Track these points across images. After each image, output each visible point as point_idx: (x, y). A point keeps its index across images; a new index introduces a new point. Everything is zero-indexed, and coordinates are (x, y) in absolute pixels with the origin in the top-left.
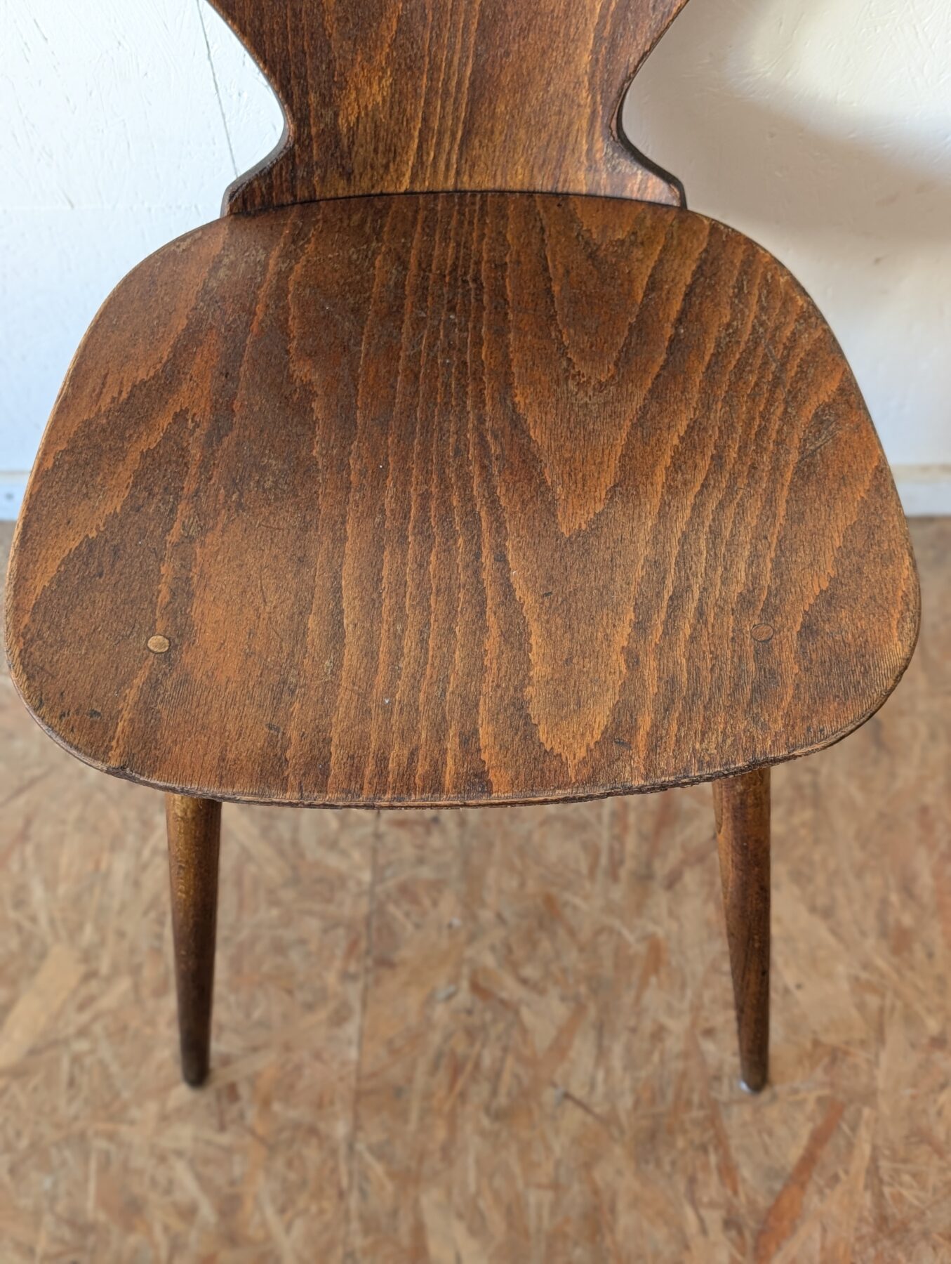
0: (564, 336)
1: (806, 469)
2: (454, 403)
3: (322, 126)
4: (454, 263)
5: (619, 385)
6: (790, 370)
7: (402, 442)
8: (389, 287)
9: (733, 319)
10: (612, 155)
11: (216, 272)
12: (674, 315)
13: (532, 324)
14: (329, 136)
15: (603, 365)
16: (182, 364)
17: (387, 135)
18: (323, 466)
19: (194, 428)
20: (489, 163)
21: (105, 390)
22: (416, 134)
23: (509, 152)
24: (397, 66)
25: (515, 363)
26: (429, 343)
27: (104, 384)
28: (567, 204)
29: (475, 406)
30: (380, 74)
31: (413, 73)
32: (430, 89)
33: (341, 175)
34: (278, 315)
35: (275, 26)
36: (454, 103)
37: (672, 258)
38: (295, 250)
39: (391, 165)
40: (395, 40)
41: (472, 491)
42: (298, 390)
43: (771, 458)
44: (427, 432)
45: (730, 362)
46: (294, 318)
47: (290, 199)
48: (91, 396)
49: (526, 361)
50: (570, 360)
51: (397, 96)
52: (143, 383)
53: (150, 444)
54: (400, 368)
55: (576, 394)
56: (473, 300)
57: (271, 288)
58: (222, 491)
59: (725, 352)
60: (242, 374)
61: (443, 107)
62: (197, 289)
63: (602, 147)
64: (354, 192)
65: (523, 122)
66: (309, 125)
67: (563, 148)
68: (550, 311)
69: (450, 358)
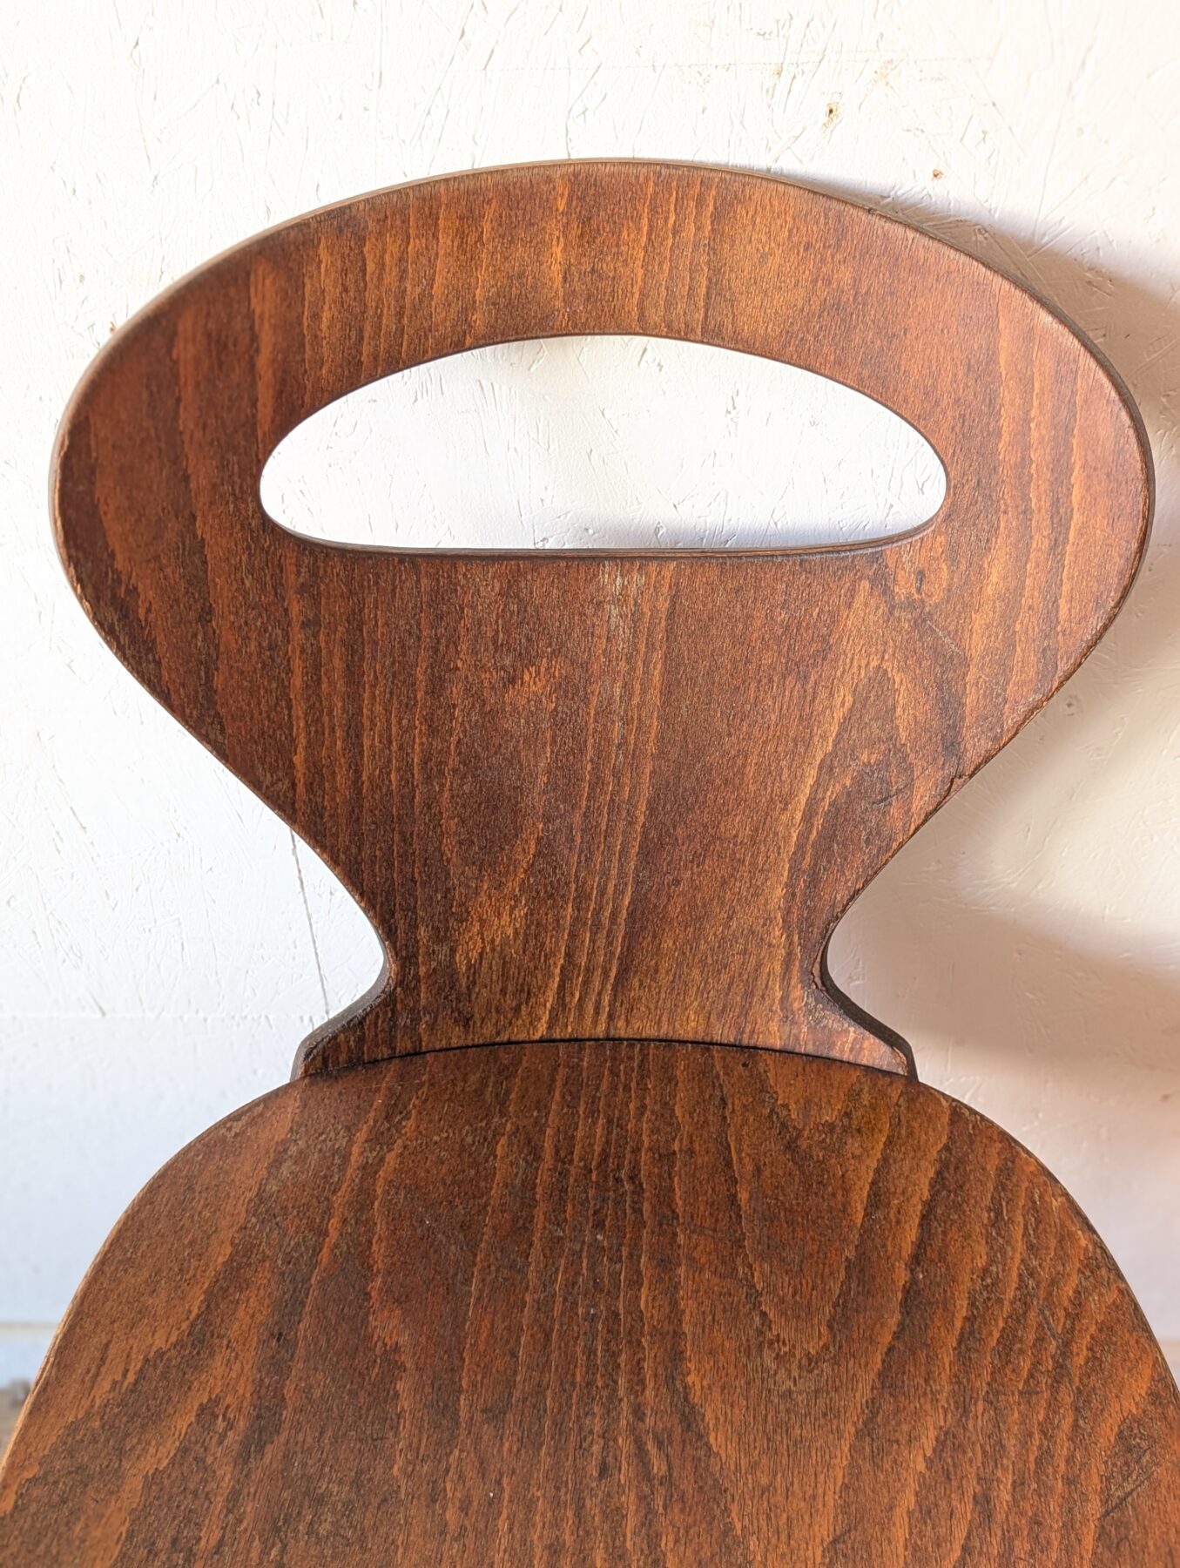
0: (756, 1274)
1: (1113, 1532)
2: (600, 1384)
3: (434, 964)
4: (603, 1150)
5: (835, 1362)
6: (1078, 1354)
7: (523, 1452)
8: (514, 1188)
9: (991, 1262)
10: (815, 1006)
11: (278, 1168)
12: (907, 1249)
13: (710, 1253)
14: (443, 976)
15: (812, 1326)
16: (218, 1320)
17: (519, 974)
18: (407, 1495)
19: (226, 1431)
20: (652, 1007)
21: (103, 1370)
22: (558, 971)
23: (679, 994)
24: (534, 894)
25: (687, 1317)
26: (567, 1279)
27: (103, 1360)
28: (755, 1063)
29: (631, 1390)
30: (512, 903)
31: (554, 900)
32: (576, 920)
33: (456, 1021)
34: (359, 1235)
35: (378, 853)
36: (608, 936)
37: (901, 1156)
38: (389, 1129)
39: (523, 1008)
40: (532, 865)
41: (625, 1541)
42: (378, 1360)
43: (1061, 1506)
44: (560, 1434)
45: (991, 1334)
46: (380, 1239)
47: (386, 1052)
48: (83, 1382)
49: (704, 1313)
50: (764, 1314)
51: (533, 927)
52: (161, 1354)
53: (159, 1461)
54: (525, 1321)
55: (775, 1374)
56: (628, 1211)
57: (353, 1190)
58: (257, 1542)
59: (983, 1317)
60: (301, 1334)
61: (593, 941)
62: (249, 1195)
63: (801, 996)
64: (473, 1040)
65: (697, 960)
66: (417, 964)
67: (748, 994)
68: (735, 1232)
69: (595, 1306)
